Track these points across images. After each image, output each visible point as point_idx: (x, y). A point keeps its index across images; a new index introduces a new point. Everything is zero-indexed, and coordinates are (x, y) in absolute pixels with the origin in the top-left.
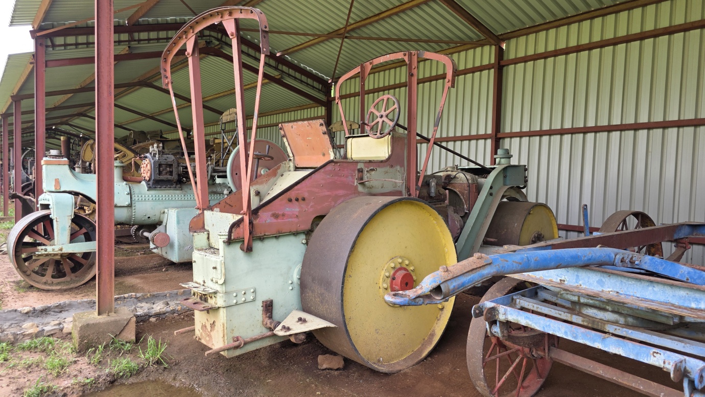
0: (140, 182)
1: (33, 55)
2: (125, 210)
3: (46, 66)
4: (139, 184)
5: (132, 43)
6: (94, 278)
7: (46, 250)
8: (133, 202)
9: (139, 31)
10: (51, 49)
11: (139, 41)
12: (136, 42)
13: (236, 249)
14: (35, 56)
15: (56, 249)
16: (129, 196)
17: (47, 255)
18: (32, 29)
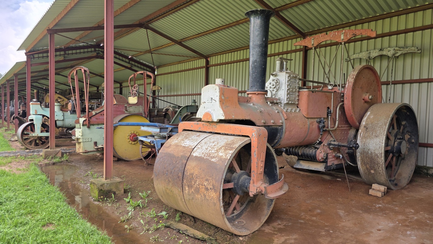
0: (68, 111)
1: (26, 62)
2: (61, 122)
3: (31, 66)
4: (67, 112)
5: (66, 55)
6: (49, 147)
7: (32, 135)
8: (64, 119)
9: (68, 50)
10: (33, 59)
11: (68, 54)
12: (67, 55)
13: (86, 127)
14: (27, 62)
15: (36, 135)
16: (63, 116)
17: (33, 137)
18: (25, 52)
